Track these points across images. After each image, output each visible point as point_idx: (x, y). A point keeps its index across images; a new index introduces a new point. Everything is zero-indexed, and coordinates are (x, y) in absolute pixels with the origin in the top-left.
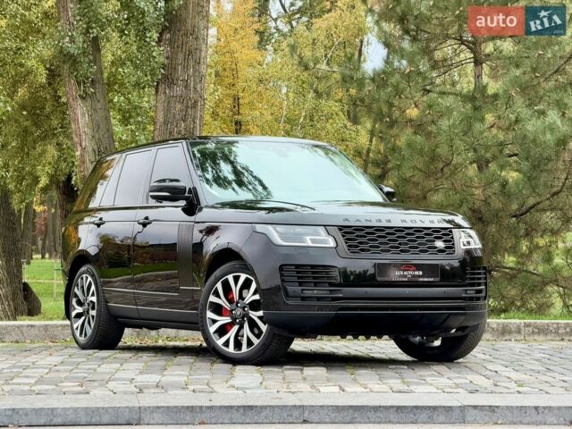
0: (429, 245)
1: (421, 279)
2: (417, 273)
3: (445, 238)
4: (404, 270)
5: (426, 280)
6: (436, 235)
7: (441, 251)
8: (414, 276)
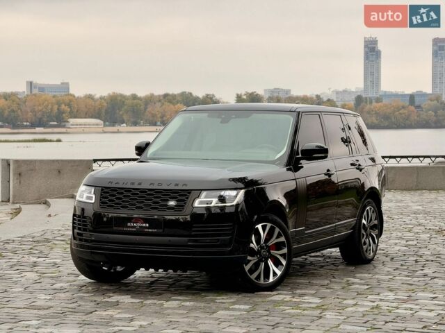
0: (162, 203)
1: (146, 230)
2: (144, 225)
3: (180, 198)
4: (134, 223)
5: (150, 230)
6: (173, 195)
7: (171, 208)
8: (141, 227)
